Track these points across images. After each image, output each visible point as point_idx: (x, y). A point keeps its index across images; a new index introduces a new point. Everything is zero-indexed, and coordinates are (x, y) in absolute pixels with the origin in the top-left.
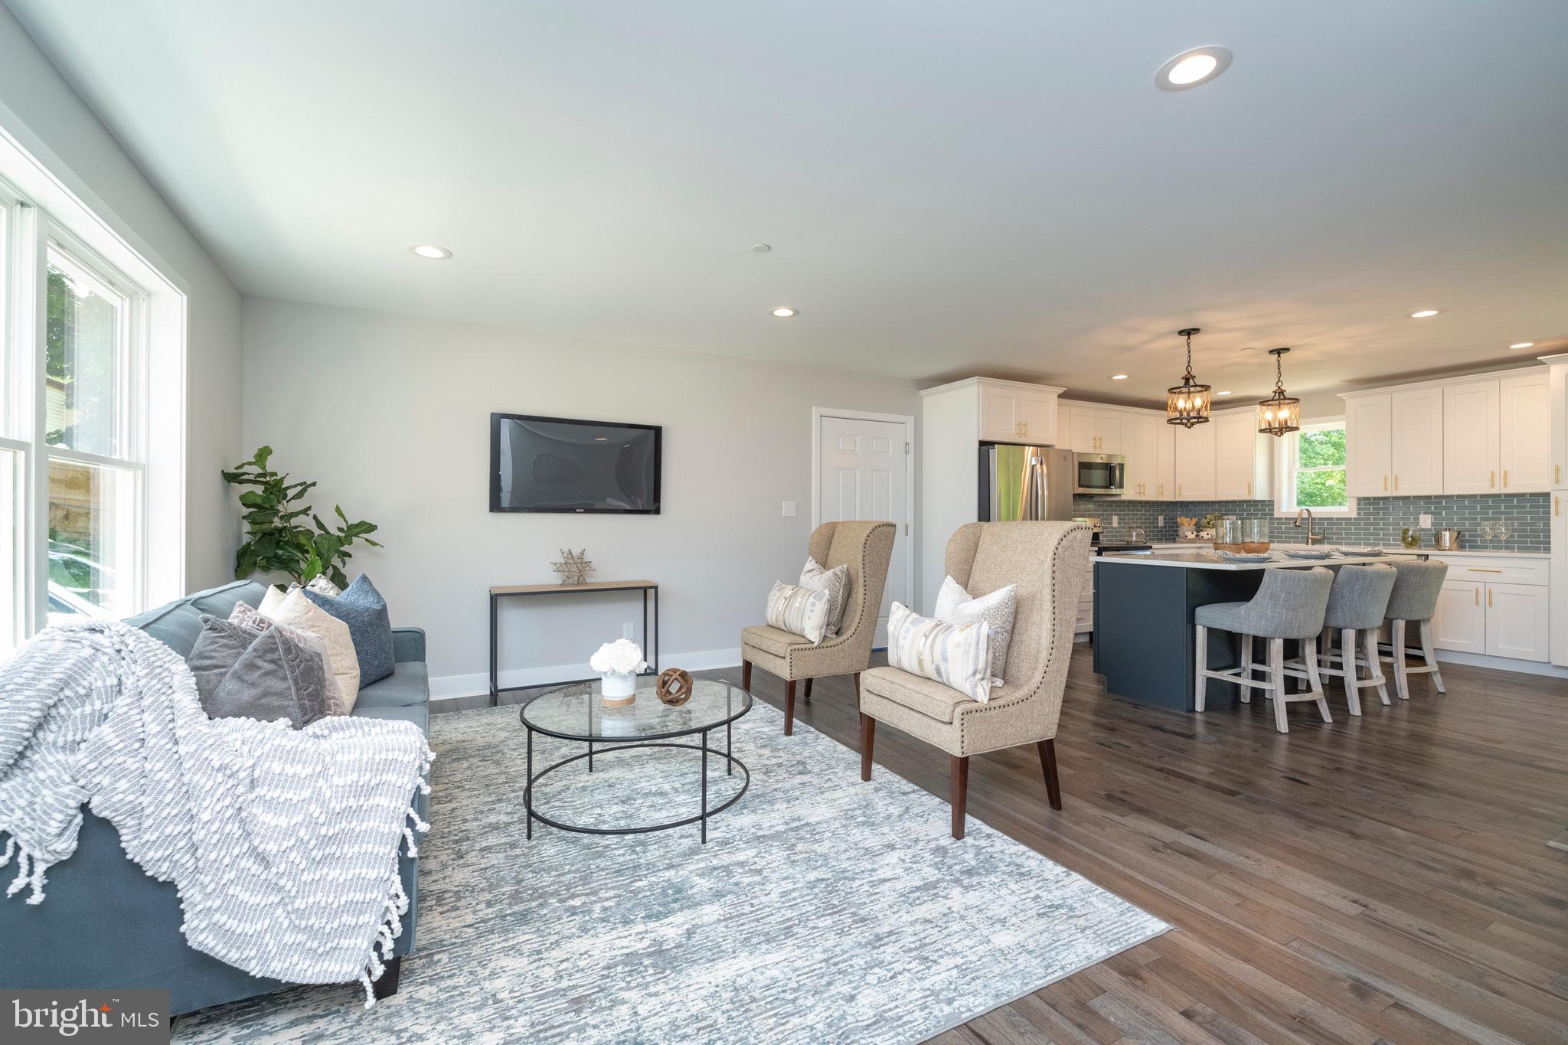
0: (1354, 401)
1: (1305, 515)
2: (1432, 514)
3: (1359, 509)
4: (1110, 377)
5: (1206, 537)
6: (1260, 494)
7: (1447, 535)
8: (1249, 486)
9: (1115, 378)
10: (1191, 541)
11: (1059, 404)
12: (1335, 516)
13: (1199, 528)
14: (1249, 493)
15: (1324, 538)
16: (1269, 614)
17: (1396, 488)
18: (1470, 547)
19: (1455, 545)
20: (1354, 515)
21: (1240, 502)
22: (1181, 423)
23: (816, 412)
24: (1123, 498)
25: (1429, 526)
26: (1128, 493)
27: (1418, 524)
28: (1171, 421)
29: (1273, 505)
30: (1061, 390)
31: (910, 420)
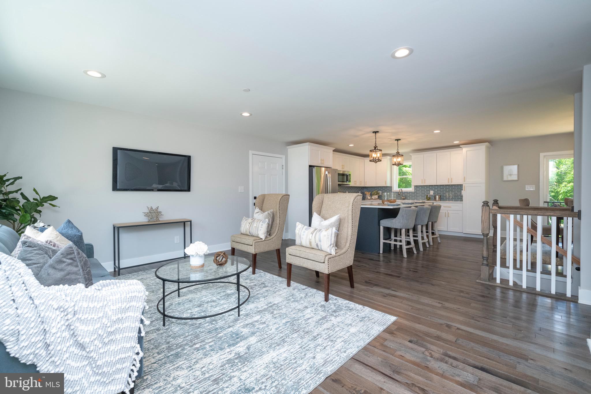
0: (415, 156)
1: (401, 191)
2: (433, 190)
3: (415, 189)
4: (348, 145)
5: (374, 198)
6: (388, 185)
7: (437, 196)
8: (386, 182)
9: (350, 145)
10: (369, 200)
11: (333, 154)
12: (408, 191)
13: (371, 195)
14: (386, 184)
15: (406, 198)
16: (401, 221)
17: (425, 183)
18: (443, 200)
19: (439, 200)
20: (413, 191)
21: (383, 187)
22: (374, 162)
23: (251, 152)
24: (350, 185)
25: (432, 194)
26: (351, 184)
27: (430, 193)
28: (370, 161)
29: (392, 188)
30: (334, 149)
31: (284, 157)
